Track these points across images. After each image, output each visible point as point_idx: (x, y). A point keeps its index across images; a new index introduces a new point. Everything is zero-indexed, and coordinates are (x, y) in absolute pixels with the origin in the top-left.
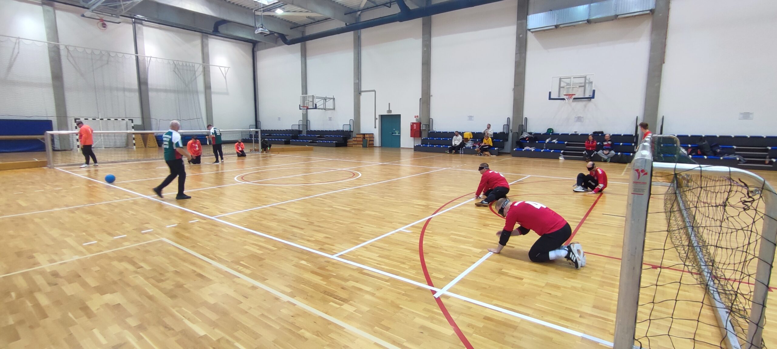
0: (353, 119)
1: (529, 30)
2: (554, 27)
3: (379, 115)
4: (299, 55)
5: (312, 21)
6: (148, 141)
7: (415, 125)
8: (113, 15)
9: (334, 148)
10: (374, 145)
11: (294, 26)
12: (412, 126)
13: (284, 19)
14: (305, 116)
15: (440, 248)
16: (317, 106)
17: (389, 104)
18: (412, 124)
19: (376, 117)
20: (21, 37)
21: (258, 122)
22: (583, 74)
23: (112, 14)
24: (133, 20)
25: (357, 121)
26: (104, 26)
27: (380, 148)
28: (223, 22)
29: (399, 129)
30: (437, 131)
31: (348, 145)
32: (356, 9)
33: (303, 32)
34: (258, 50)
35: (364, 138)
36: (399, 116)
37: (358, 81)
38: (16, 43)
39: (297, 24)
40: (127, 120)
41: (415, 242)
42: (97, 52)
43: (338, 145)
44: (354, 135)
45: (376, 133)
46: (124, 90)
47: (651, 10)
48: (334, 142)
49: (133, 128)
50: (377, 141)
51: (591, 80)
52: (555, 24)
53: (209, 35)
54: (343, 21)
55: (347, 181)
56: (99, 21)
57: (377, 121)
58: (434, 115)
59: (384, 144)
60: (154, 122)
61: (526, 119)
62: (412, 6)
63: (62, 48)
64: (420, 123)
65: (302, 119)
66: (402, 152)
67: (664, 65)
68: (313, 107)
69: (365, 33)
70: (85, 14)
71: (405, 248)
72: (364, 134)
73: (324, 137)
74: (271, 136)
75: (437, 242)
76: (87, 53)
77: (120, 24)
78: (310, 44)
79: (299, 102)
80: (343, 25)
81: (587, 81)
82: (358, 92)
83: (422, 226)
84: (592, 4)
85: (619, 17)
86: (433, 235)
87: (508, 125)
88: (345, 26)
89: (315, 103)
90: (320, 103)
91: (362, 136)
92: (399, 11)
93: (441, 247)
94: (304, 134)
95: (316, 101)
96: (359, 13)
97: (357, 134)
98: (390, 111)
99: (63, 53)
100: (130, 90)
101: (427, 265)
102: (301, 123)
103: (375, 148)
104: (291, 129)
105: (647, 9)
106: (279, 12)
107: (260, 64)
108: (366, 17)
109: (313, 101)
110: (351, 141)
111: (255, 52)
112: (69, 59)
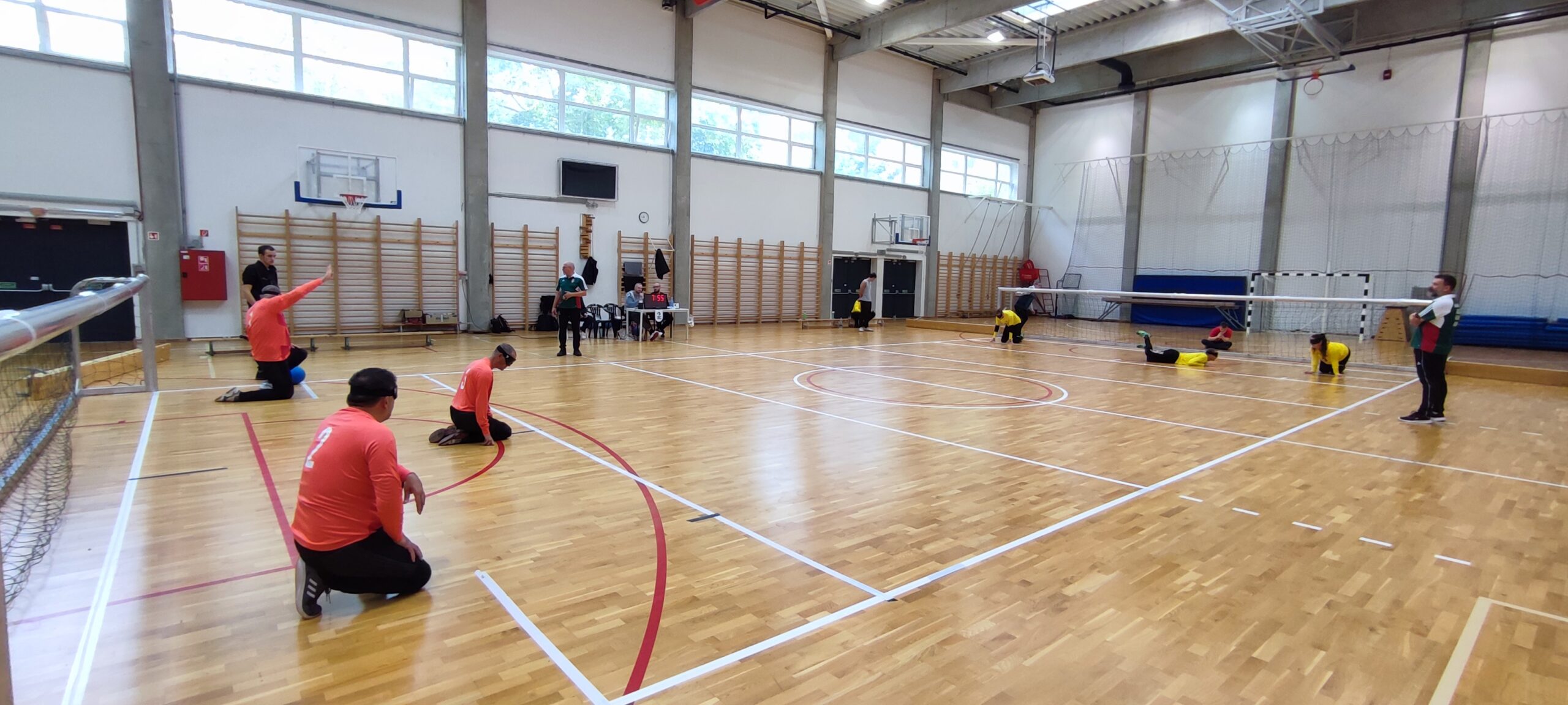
24: (1471, 34)
26: (1387, 75)
63: (1295, 144)
100: (1422, 207)
112: (1303, 163)
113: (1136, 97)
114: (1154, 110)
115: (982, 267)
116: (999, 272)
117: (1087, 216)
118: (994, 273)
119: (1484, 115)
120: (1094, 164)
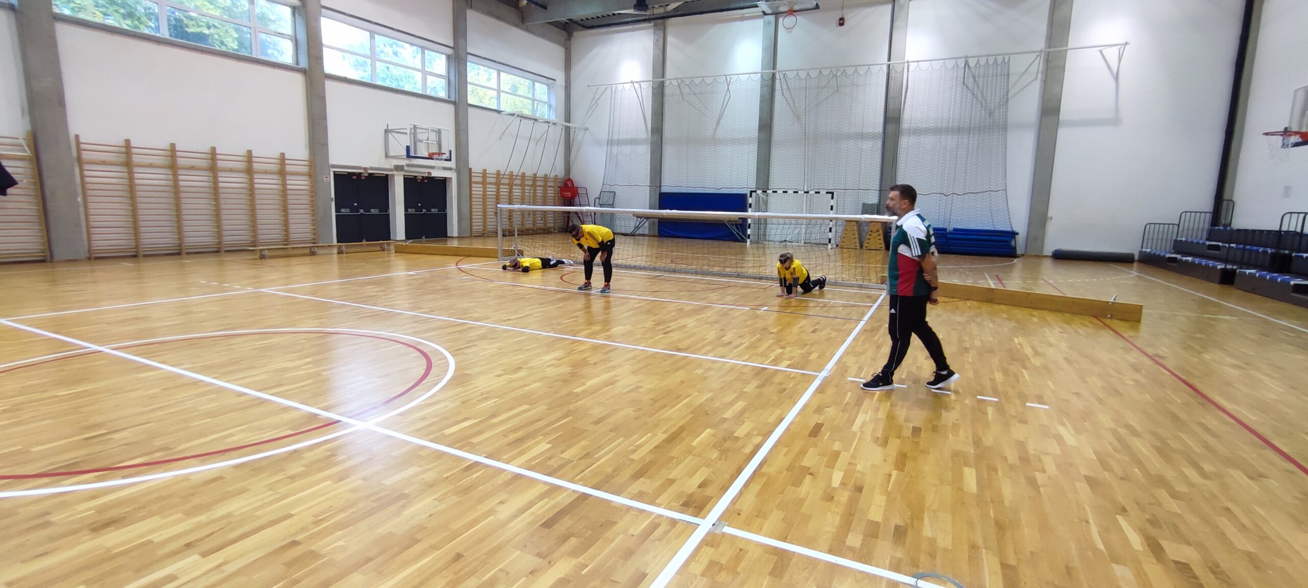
21: (1225, 203)
26: (841, 22)
40: (823, 192)
42: (826, 73)
63: (778, 76)
99: (779, 84)
100: (867, 136)
112: (785, 93)
113: (655, 25)
114: (670, 39)
115: (521, 185)
116: (539, 191)
117: (615, 137)
118: (535, 190)
119: (906, 60)
120: (620, 87)
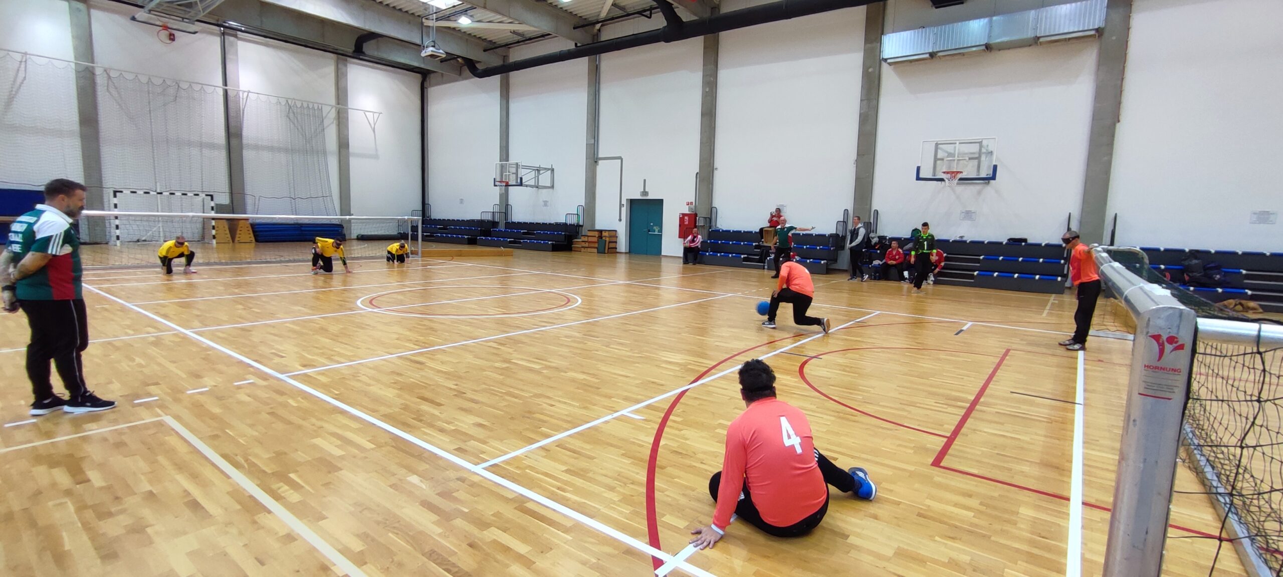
0: (584, 205)
1: (886, 60)
2: (927, 56)
3: (627, 200)
4: (497, 95)
5: (519, 38)
6: (238, 232)
7: (686, 218)
8: (185, 20)
9: (550, 254)
10: (618, 250)
11: (491, 46)
12: (682, 220)
13: (473, 35)
14: (505, 197)
15: (691, 457)
16: (523, 181)
17: (645, 181)
18: (681, 216)
19: (622, 203)
20: (28, 53)
21: (426, 206)
22: (977, 137)
23: (183, 18)
24: (222, 29)
25: (589, 208)
26: (172, 38)
27: (628, 255)
28: (372, 36)
29: (660, 224)
30: (724, 229)
31: (573, 249)
32: (593, 19)
33: (505, 57)
34: (431, 86)
35: (601, 237)
36: (660, 202)
37: (593, 140)
38: (21, 62)
39: (495, 43)
40: (203, 195)
41: (644, 442)
42: (156, 81)
43: (556, 248)
44: (584, 231)
45: (622, 229)
46: (201, 145)
47: (1097, 30)
48: (550, 243)
49: (212, 208)
50: (622, 244)
51: (990, 149)
52: (931, 51)
53: (349, 59)
54: (573, 40)
55: (553, 313)
56: (161, 28)
57: (624, 209)
58: (717, 202)
59: (632, 250)
60: (249, 201)
61: (877, 212)
62: (686, 16)
63: (98, 71)
64: (696, 215)
65: (498, 203)
66: (664, 262)
67: (1118, 125)
68: (517, 182)
69: (608, 61)
70: (136, 17)
71: (623, 455)
72: (601, 231)
73: (534, 234)
74: (447, 229)
75: (687, 442)
76: (139, 80)
77: (197, 34)
78: (516, 76)
79: (493, 173)
80: (570, 46)
81: (984, 150)
82: (593, 159)
83: (667, 407)
84: (994, 18)
85: (1041, 40)
86: (680, 426)
87: (845, 222)
88: (573, 47)
89: (519, 176)
90: (528, 177)
91: (596, 234)
92: (665, 24)
93: (693, 455)
94: (502, 227)
95: (522, 172)
96: (598, 26)
97: (588, 231)
98: (645, 193)
99: (100, 80)
100: (212, 146)
101: (658, 495)
102: (497, 209)
103: (618, 255)
104: (480, 219)
105: (1091, 28)
106: (464, 22)
107: (433, 109)
108: (610, 33)
109: (517, 174)
110: (578, 242)
111: (425, 90)
112: (111, 92)
